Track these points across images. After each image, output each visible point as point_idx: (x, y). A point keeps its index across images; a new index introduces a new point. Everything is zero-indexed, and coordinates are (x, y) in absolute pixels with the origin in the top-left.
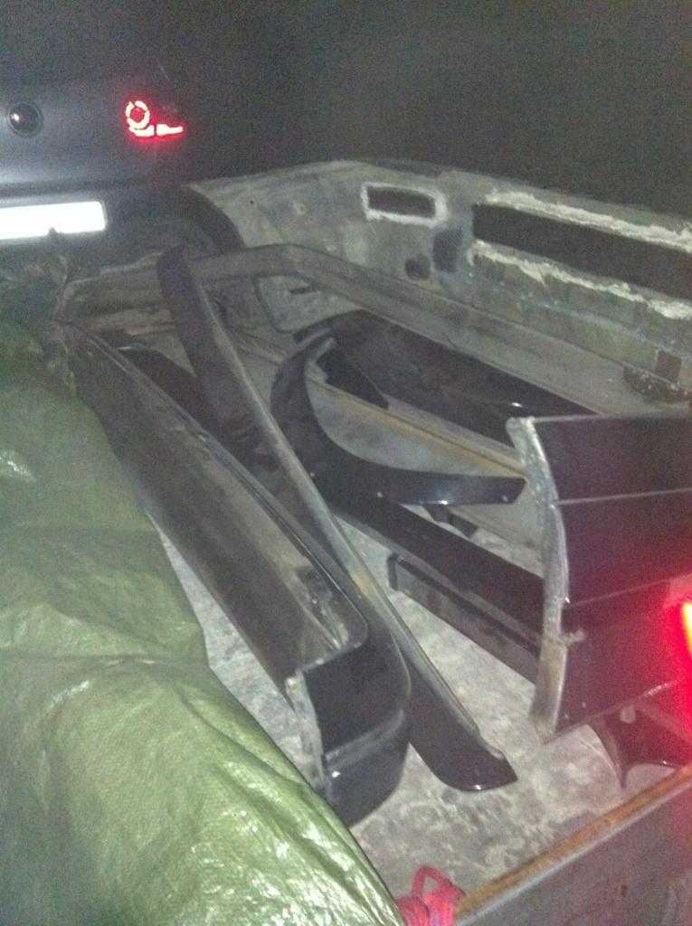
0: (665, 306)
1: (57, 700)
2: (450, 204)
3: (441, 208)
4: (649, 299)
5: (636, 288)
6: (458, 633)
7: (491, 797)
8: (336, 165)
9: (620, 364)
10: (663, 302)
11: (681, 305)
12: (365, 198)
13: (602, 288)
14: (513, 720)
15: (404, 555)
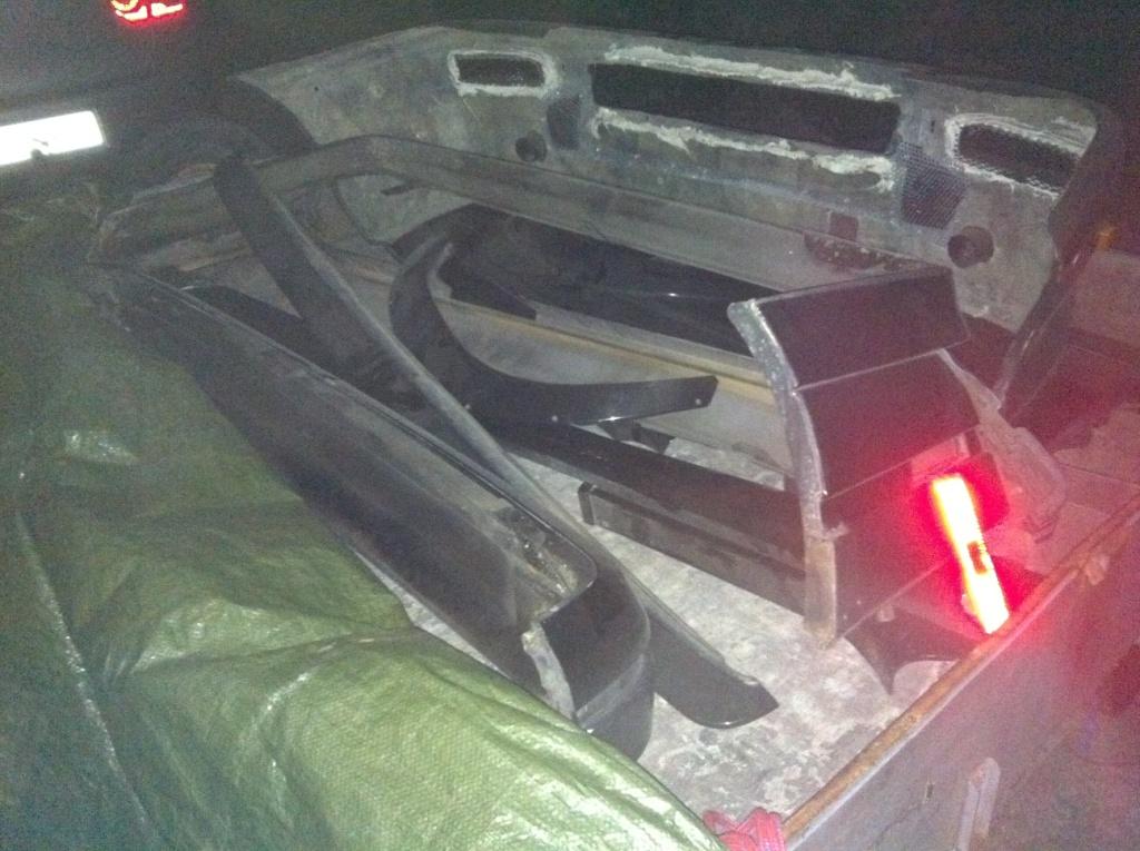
0: (833, 160)
1: (275, 700)
2: (562, 68)
3: (551, 74)
4: (813, 154)
5: (797, 144)
6: (674, 561)
7: (751, 728)
8: (414, 33)
9: (801, 232)
10: (829, 157)
11: (852, 157)
12: (455, 71)
13: (757, 148)
14: (756, 643)
15: (597, 482)
